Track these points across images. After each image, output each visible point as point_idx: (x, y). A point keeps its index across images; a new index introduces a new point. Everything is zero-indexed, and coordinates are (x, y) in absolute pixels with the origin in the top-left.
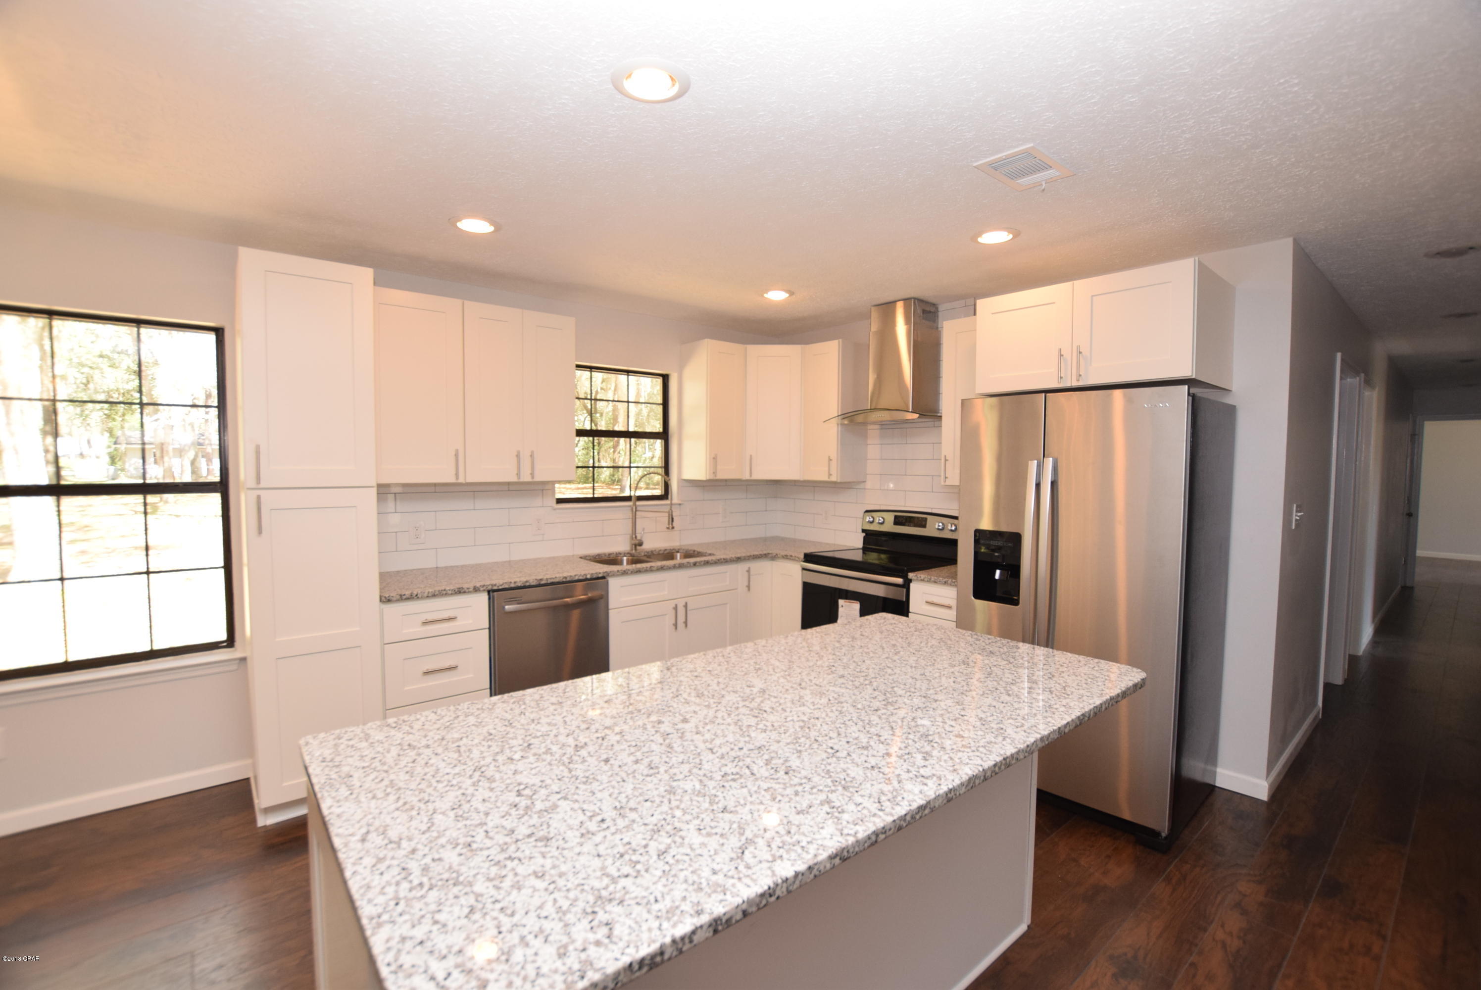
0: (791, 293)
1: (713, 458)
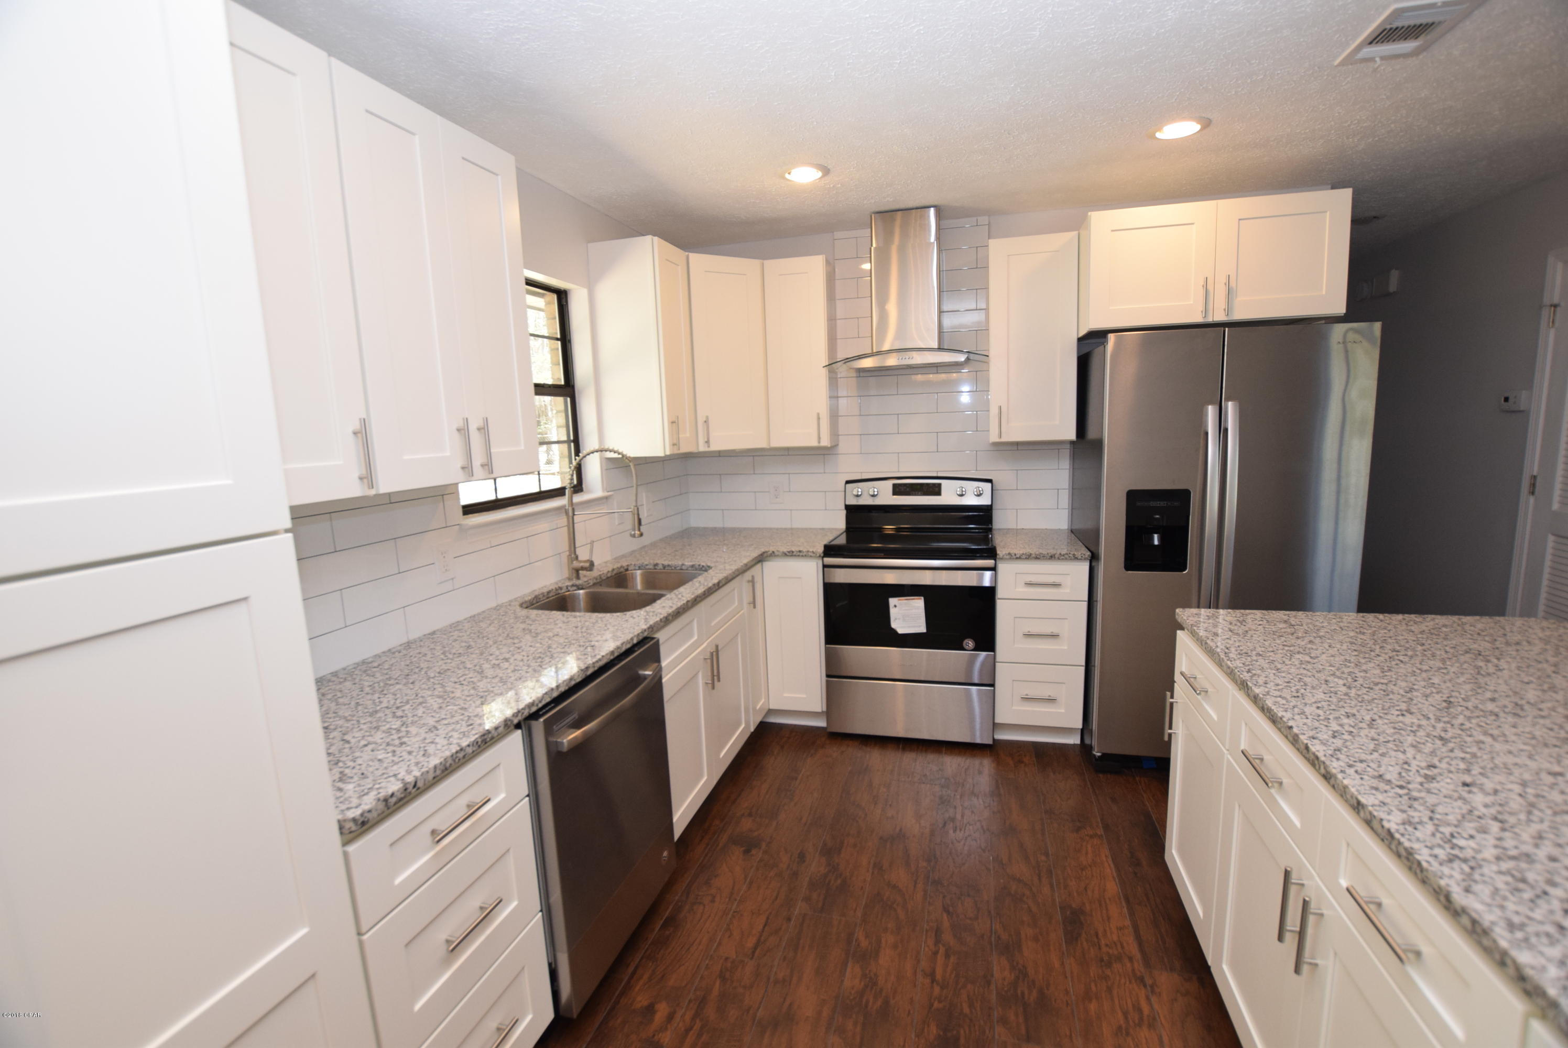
0: (826, 171)
1: (673, 422)
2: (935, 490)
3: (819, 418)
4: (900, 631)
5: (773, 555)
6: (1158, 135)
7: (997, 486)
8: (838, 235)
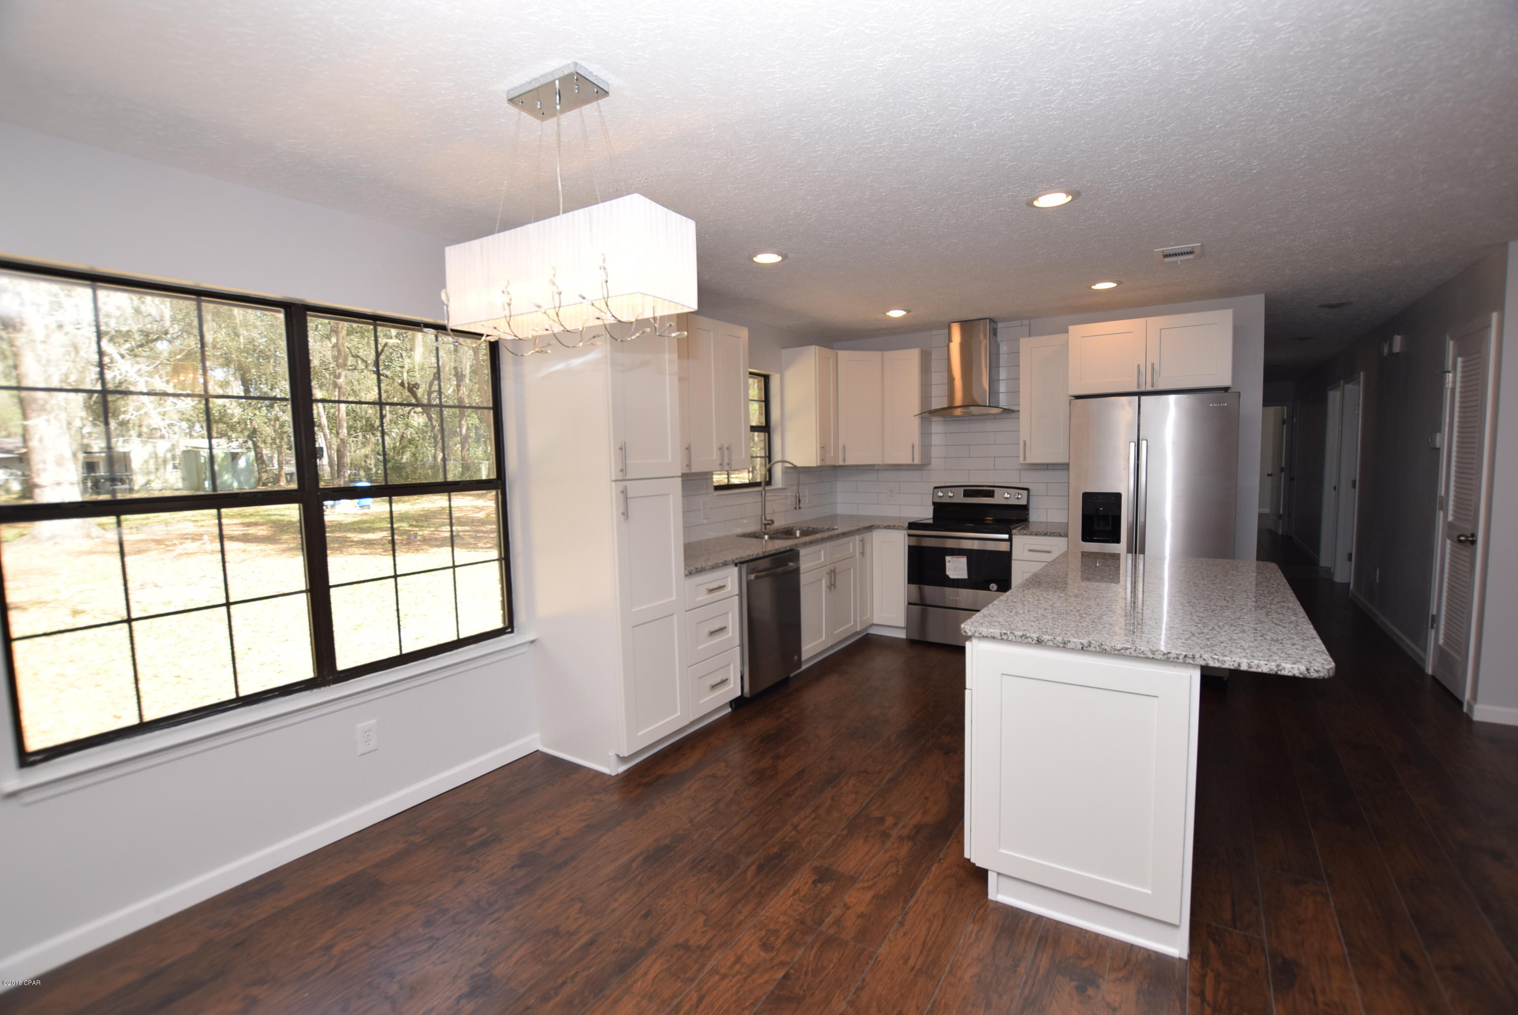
0: (908, 311)
1: (823, 448)
2: (990, 494)
3: (913, 447)
4: (951, 577)
5: (878, 527)
6: (1093, 287)
7: (1031, 494)
8: (934, 332)
